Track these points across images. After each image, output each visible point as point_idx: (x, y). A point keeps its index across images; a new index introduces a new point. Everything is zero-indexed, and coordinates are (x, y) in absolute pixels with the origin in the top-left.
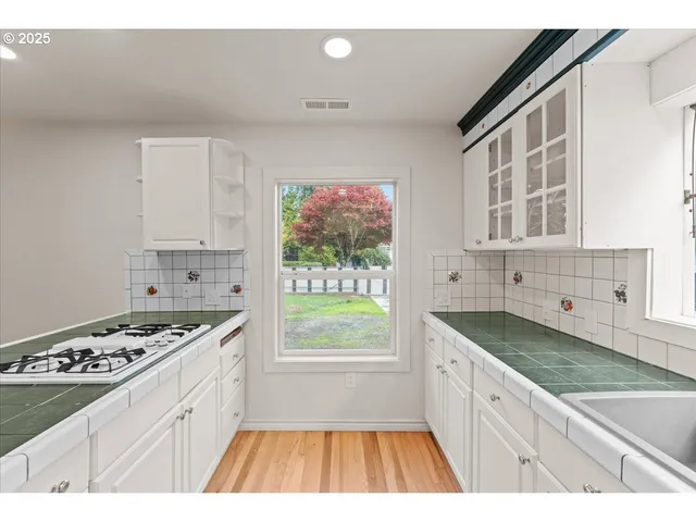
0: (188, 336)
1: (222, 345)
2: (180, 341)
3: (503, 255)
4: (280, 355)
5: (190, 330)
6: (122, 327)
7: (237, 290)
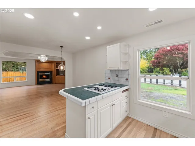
0: (114, 88)
1: (122, 93)
2: (113, 89)
4: (139, 99)
5: (115, 87)
6: (104, 85)
7: (127, 80)
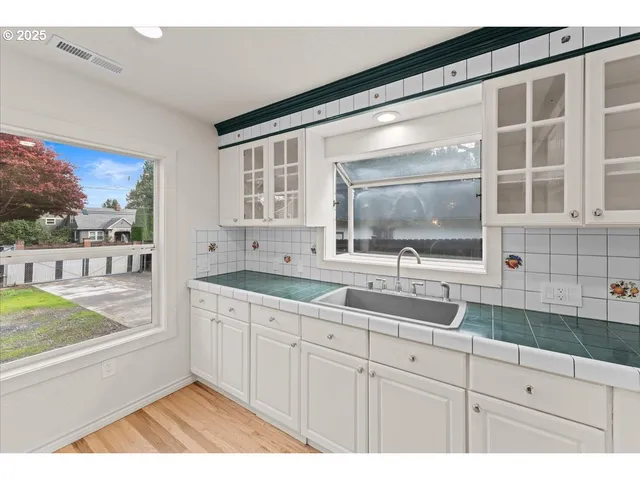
3: (244, 230)
